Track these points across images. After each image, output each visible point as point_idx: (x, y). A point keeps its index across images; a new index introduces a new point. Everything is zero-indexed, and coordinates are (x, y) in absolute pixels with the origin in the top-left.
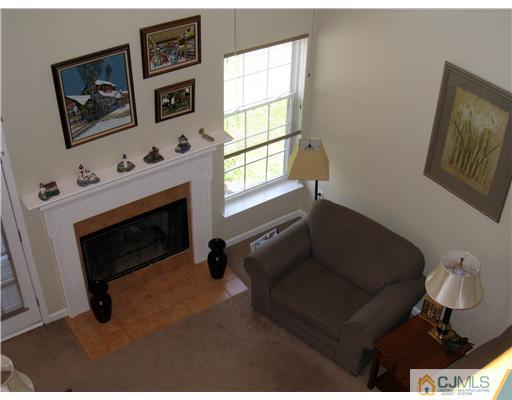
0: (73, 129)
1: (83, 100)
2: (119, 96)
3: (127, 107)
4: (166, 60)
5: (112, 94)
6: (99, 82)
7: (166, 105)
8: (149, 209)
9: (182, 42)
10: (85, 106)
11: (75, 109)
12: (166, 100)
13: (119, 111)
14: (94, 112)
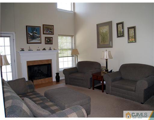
0: (29, 40)
1: (31, 34)
2: (38, 36)
3: (40, 39)
4: (47, 32)
5: (37, 35)
6: (35, 32)
7: (47, 41)
8: (42, 64)
9: (50, 29)
10: (31, 36)
11: (30, 36)
12: (47, 40)
13: (38, 39)
14: (33, 38)
